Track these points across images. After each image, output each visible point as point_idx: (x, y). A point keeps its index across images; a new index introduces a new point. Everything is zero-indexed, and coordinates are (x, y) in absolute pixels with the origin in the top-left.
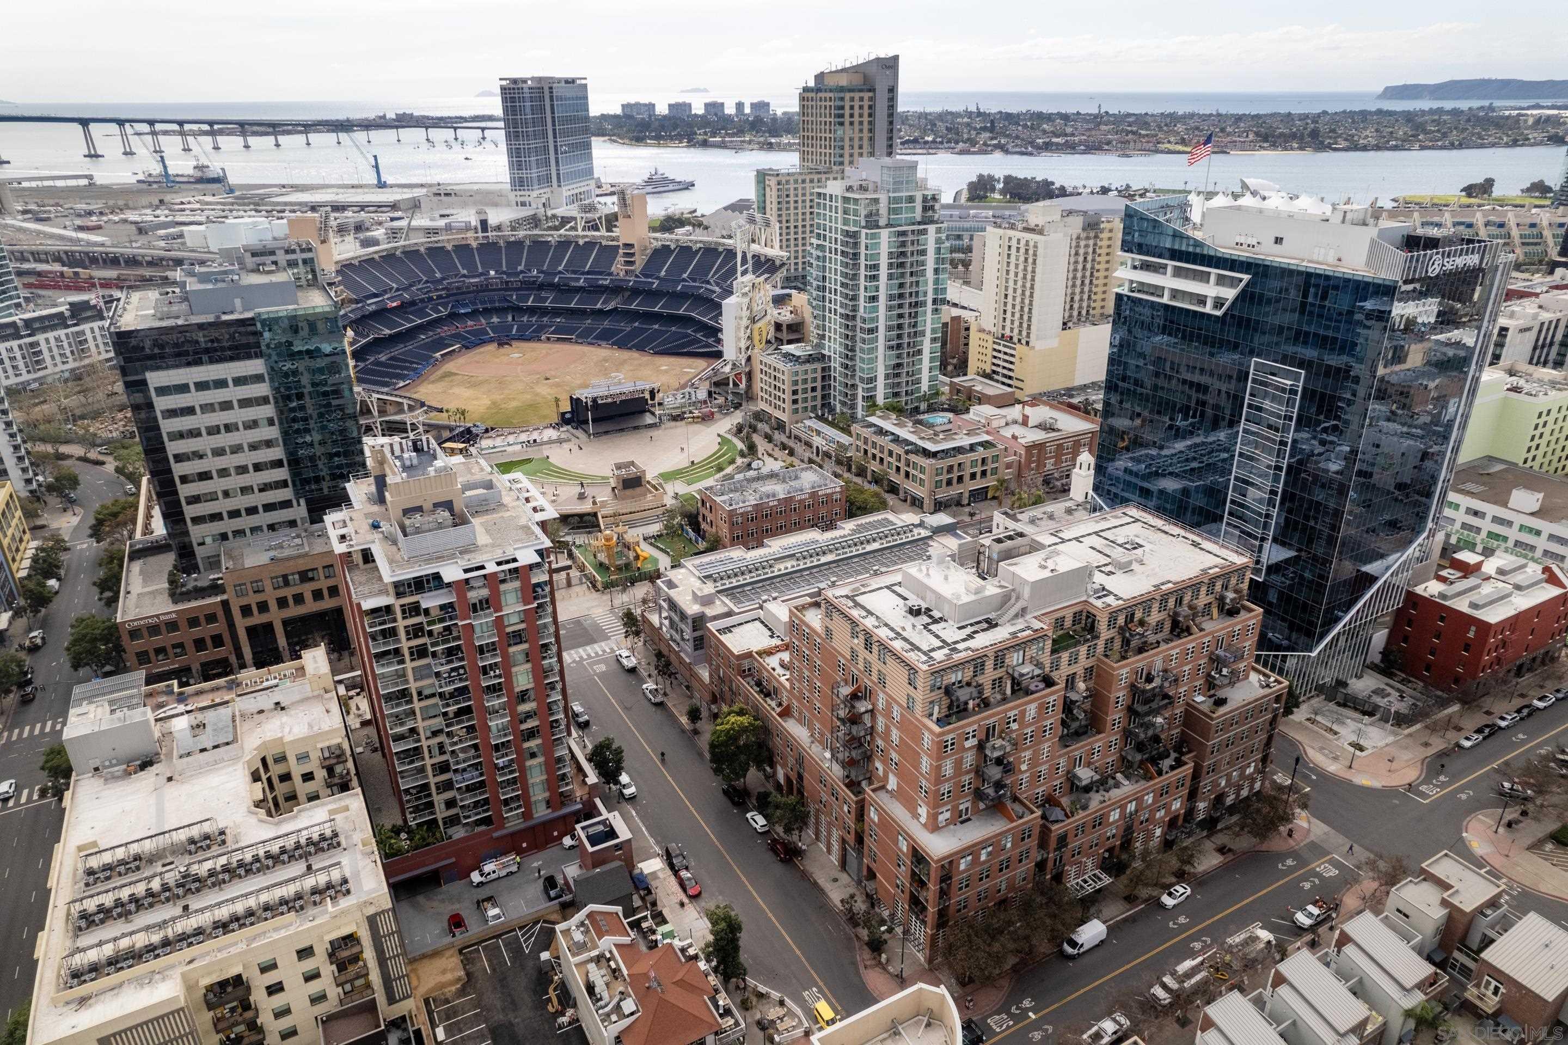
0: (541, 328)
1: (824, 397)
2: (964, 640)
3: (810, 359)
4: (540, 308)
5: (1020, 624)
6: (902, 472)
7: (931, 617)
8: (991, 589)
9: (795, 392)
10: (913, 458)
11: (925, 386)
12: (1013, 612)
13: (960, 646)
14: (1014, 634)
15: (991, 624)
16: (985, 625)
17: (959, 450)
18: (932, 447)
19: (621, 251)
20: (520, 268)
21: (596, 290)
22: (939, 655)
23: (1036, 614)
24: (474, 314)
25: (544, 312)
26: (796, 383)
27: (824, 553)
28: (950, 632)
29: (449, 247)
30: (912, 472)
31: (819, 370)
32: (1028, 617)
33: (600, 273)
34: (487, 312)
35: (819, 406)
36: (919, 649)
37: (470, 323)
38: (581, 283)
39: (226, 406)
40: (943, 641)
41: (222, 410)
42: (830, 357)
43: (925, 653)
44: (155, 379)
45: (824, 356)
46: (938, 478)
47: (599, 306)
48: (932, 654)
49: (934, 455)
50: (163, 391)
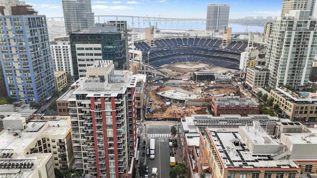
0: (198, 59)
1: (266, 82)
2: (252, 161)
3: (264, 70)
4: (200, 54)
5: (285, 162)
6: (284, 106)
7: (243, 148)
8: (275, 143)
9: (256, 79)
10: (288, 102)
11: (302, 83)
12: (283, 155)
13: (249, 163)
14: (279, 166)
15: (270, 158)
16: (267, 158)
17: (307, 102)
18: (296, 99)
19: (223, 42)
20: (197, 45)
21: (214, 51)
22: (236, 164)
23: (295, 160)
24: (184, 55)
25: (201, 55)
26: (257, 76)
27: (238, 122)
28: (247, 156)
29: (182, 38)
30: (287, 106)
31: (266, 74)
32: (290, 160)
33: (216, 47)
34: (187, 54)
35: (264, 84)
36: (229, 159)
37: (183, 56)
38: (211, 49)
39: (92, 54)
40: (243, 159)
41: (91, 55)
42: (270, 70)
43: (231, 162)
44: (78, 46)
45: (268, 70)
46: (296, 110)
47: (214, 55)
48: (233, 163)
49: (296, 102)
50: (79, 49)
